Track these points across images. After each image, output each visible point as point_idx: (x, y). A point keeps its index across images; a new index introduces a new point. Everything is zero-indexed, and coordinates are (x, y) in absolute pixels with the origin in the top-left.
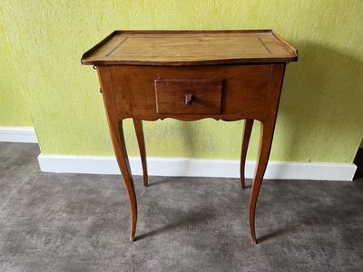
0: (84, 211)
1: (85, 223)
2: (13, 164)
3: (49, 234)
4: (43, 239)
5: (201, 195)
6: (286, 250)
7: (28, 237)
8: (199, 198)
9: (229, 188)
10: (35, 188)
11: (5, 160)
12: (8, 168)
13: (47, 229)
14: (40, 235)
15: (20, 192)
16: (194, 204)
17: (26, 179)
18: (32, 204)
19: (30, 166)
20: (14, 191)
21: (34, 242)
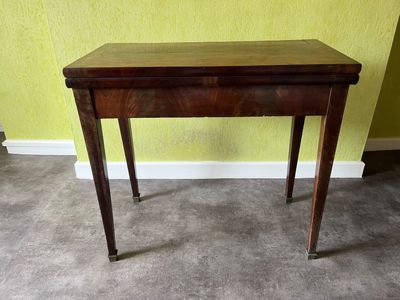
0: (122, 208)
1: (124, 217)
2: (48, 173)
3: (93, 227)
4: (89, 230)
5: (227, 193)
6: (303, 231)
7: (74, 230)
8: (225, 196)
9: (251, 186)
10: (74, 192)
11: (40, 170)
12: (44, 177)
13: (91, 224)
14: (85, 228)
15: (60, 195)
16: (222, 200)
17: (64, 185)
18: (73, 204)
19: (66, 175)
20: (55, 195)
21: (81, 233)
